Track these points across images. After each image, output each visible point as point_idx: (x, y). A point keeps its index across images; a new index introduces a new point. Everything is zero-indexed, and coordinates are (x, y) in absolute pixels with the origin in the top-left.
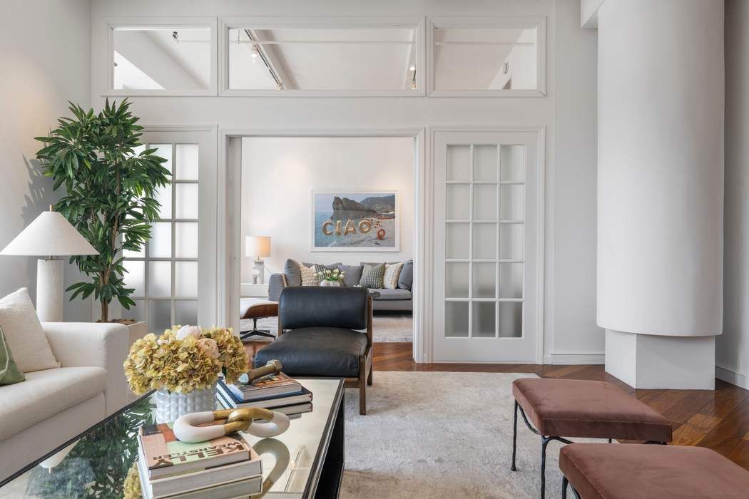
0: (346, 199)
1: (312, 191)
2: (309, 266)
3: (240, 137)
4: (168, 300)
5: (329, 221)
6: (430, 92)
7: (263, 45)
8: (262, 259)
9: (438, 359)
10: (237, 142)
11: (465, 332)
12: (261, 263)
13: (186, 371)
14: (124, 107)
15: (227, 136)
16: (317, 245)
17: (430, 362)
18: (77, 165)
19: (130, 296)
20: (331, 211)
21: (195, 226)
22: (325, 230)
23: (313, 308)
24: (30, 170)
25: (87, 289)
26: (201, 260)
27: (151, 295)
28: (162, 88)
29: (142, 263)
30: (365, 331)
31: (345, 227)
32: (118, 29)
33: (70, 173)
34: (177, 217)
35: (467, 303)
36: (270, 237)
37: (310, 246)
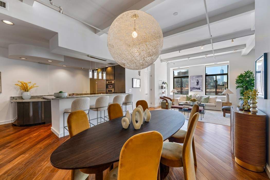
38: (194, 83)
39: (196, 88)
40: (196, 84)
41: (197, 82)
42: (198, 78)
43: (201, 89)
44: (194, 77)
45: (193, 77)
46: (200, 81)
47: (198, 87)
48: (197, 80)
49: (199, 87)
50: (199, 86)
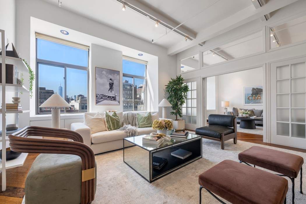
0: (257, 88)
1: (244, 87)
2: (241, 109)
3: (206, 78)
4: (190, 116)
5: (250, 96)
6: (268, 51)
7: (217, 52)
8: (226, 107)
9: (272, 142)
10: (205, 79)
11: (288, 135)
12: (227, 109)
13: (157, 126)
14: (180, 76)
15: (203, 78)
16: (245, 103)
17: (270, 143)
18: (171, 90)
19: (181, 115)
20: (251, 92)
21: (196, 100)
22: (249, 99)
23: (216, 120)
24: (165, 91)
25: (173, 113)
26: (197, 107)
27: (187, 115)
28: (194, 69)
29: (186, 108)
30: (233, 128)
31: (257, 97)
32: (181, 60)
33: (170, 91)
34: (192, 98)
35: (289, 124)
36: (229, 102)
37: (243, 103)
38: (103, 85)
39: (109, 97)
40: (108, 87)
41: (110, 84)
42: (113, 75)
43: (117, 98)
44: (104, 72)
45: (102, 71)
46: (115, 83)
47: (111, 94)
48: (111, 79)
49: (114, 96)
50: (113, 92)
